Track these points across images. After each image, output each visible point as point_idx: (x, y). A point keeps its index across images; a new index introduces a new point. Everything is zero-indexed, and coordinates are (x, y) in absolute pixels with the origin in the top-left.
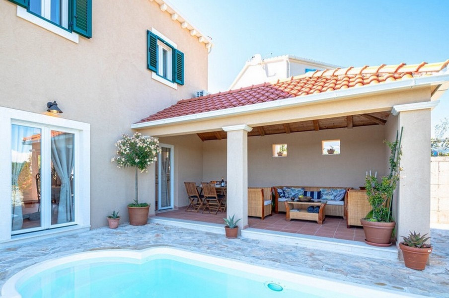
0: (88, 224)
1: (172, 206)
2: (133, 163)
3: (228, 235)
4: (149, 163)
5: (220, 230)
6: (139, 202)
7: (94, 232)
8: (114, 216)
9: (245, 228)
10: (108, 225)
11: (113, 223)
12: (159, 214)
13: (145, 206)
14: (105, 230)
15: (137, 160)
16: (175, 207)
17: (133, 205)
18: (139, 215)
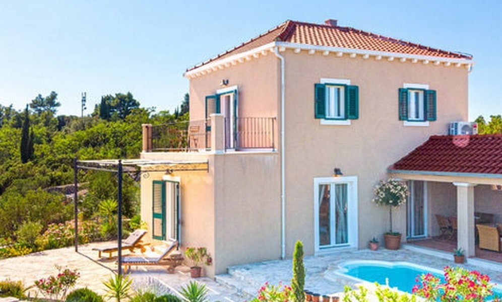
0: (357, 246)
1: (426, 235)
2: (388, 203)
3: (456, 261)
4: (400, 204)
5: (450, 257)
6: (393, 231)
7: (360, 251)
8: (374, 241)
9: (471, 257)
10: (370, 247)
11: (374, 246)
12: (411, 242)
13: (398, 235)
14: (367, 250)
15: (391, 202)
16: (429, 236)
17: (388, 233)
18: (393, 242)
